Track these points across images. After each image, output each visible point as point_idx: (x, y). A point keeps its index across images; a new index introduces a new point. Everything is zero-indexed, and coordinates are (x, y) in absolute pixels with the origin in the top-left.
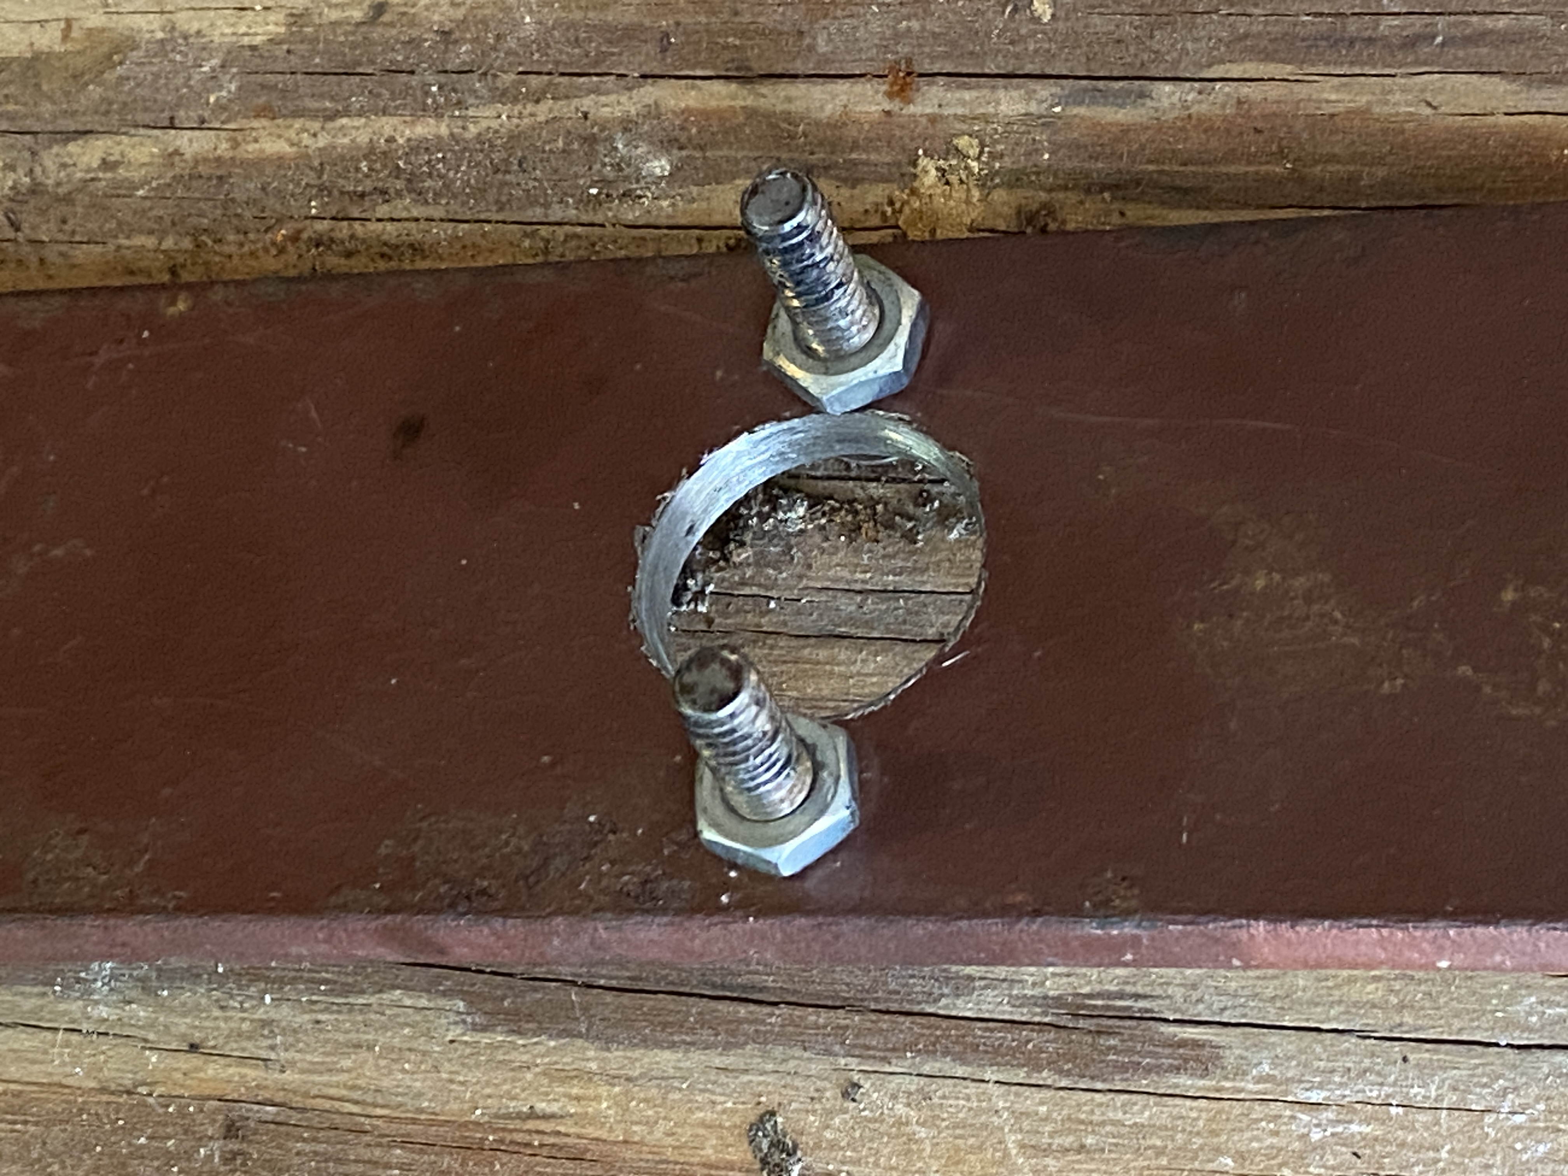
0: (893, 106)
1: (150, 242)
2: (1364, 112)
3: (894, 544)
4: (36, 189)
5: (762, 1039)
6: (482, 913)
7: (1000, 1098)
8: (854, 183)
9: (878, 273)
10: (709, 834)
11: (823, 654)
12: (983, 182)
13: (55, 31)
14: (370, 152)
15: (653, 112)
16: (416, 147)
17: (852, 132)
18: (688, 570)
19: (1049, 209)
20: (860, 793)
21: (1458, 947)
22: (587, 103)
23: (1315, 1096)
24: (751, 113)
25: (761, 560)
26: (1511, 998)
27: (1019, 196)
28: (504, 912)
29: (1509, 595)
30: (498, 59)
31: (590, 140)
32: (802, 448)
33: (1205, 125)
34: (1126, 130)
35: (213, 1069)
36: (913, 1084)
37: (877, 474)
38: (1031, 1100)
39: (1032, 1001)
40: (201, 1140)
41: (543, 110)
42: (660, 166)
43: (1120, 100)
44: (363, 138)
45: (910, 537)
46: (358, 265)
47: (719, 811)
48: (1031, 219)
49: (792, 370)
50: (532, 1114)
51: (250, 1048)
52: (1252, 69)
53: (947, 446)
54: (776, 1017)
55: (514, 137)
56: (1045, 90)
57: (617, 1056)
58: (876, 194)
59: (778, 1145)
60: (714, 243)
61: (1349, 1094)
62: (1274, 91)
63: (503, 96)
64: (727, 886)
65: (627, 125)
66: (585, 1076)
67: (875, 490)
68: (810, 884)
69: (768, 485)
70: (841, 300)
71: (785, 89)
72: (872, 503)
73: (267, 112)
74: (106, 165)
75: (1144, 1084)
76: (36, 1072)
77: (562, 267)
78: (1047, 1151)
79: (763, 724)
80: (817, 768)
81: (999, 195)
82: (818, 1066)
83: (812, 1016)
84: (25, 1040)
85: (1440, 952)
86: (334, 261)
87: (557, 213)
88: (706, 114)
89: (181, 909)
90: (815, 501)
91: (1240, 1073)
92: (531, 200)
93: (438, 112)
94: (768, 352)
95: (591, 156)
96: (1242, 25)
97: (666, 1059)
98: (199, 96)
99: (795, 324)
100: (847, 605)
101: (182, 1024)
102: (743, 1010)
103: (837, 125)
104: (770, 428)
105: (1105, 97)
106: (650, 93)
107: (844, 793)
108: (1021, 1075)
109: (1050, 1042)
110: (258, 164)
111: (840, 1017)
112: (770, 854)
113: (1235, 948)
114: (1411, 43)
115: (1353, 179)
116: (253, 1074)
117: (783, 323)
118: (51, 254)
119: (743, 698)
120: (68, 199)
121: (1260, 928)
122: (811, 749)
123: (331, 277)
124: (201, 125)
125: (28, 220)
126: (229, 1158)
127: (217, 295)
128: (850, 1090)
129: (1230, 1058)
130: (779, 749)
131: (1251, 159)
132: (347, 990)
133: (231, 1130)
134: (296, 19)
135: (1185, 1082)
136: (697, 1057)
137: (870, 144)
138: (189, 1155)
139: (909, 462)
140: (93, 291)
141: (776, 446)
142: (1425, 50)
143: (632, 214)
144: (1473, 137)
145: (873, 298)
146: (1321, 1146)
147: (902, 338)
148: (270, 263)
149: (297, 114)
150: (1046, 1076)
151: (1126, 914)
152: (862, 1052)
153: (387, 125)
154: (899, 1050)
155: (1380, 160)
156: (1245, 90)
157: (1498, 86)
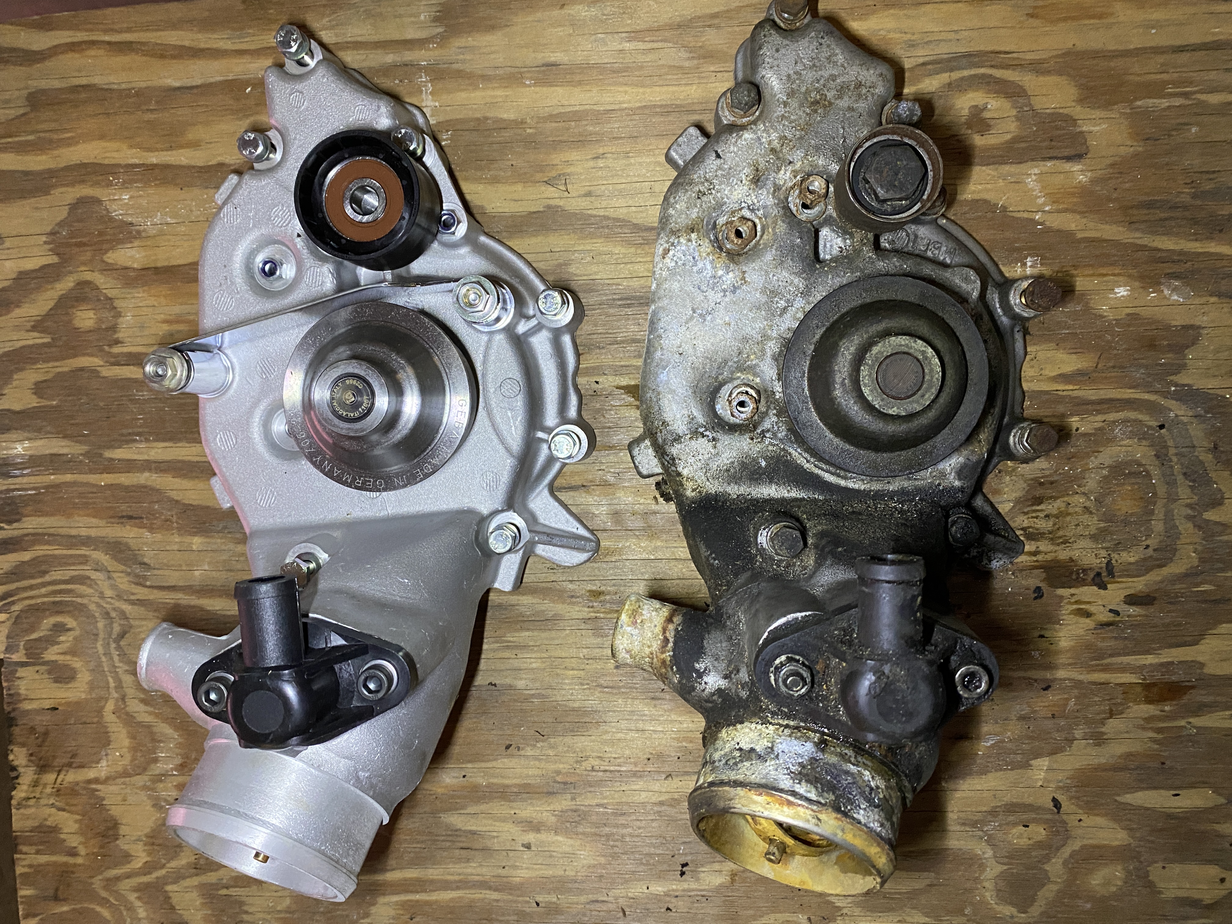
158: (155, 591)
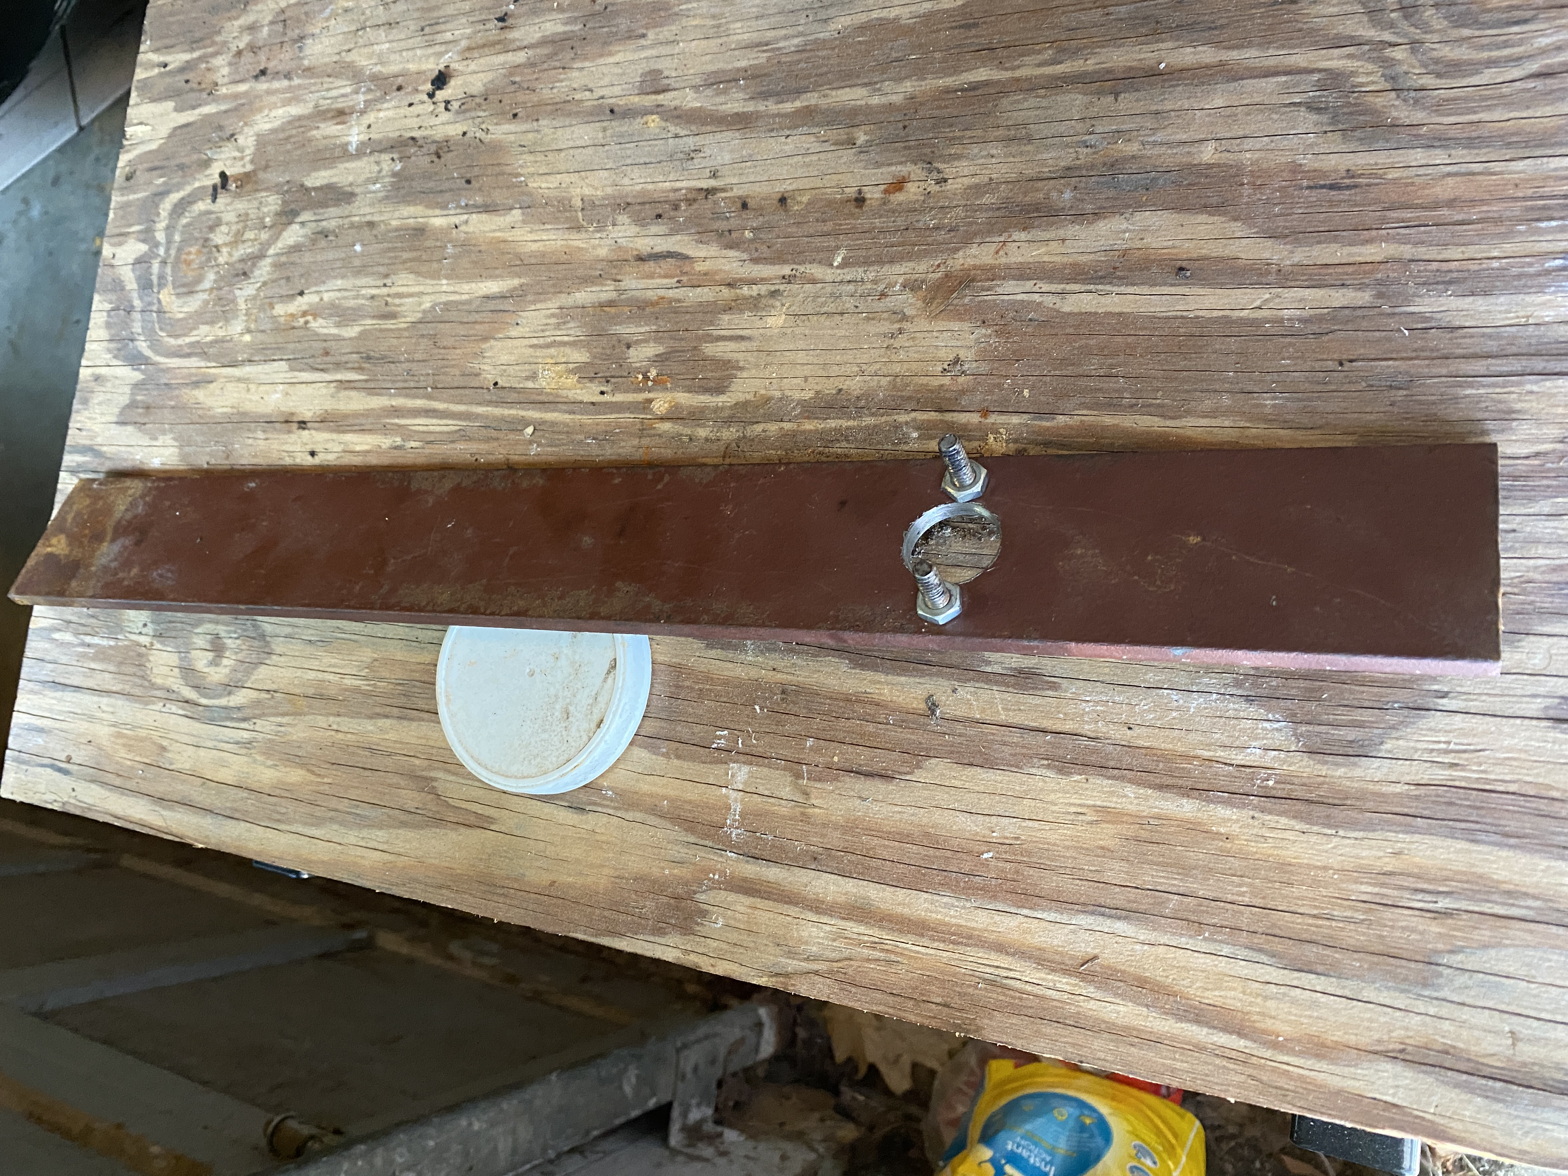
0: (982, 420)
1: (773, 452)
2: (1117, 425)
3: (974, 541)
4: (744, 437)
5: (930, 675)
6: (856, 631)
7: (997, 695)
8: (970, 441)
9: (976, 464)
10: (920, 612)
11: (953, 570)
12: (1007, 441)
13: (752, 395)
14: (835, 429)
15: (914, 420)
16: (847, 428)
17: (970, 427)
18: (916, 546)
19: (1025, 450)
20: (963, 603)
21: (1129, 652)
22: (896, 417)
23: (1088, 699)
24: (942, 421)
25: (937, 544)
26: (1145, 674)
27: (1016, 446)
28: (863, 631)
29: (1150, 558)
30: (871, 404)
31: (897, 427)
32: (951, 512)
33: (1071, 427)
34: (1048, 428)
35: (779, 676)
36: (973, 689)
37: (972, 521)
38: (1006, 696)
39: (1006, 668)
40: (776, 694)
41: (883, 419)
42: (915, 435)
43: (1047, 420)
44: (833, 425)
45: (980, 539)
46: (829, 459)
47: (923, 606)
48: (1020, 452)
49: (949, 490)
50: (866, 692)
51: (789, 670)
52: (1085, 412)
53: (992, 512)
54: (935, 669)
55: (875, 426)
56: (1026, 416)
57: (890, 677)
58: (975, 444)
59: (933, 704)
60: (929, 456)
61: (1097, 698)
62: (1092, 418)
63: (873, 415)
64: (924, 627)
65: (907, 423)
66: (879, 682)
67: (970, 525)
68: (947, 627)
69: (940, 523)
70: (965, 470)
71: (951, 414)
72: (969, 529)
73: (808, 418)
74: (764, 431)
75: (1038, 693)
76: (732, 674)
77: (886, 461)
78: (1010, 710)
79: (937, 581)
80: (951, 596)
81: (1011, 445)
82: (946, 683)
83: (945, 670)
84: (730, 665)
85: (1124, 654)
86: (824, 459)
87: (885, 447)
88: (929, 421)
89: (777, 626)
90: (953, 528)
91: (1066, 691)
92: (878, 443)
93: (854, 418)
94: (943, 485)
95: (896, 432)
96: (1083, 400)
97: (903, 679)
98: (790, 413)
99: (951, 478)
100: (961, 557)
101: (771, 663)
102: (925, 667)
103: (965, 425)
104: (943, 506)
105: (1041, 419)
106: (913, 415)
107: (958, 603)
108: (1003, 689)
109: (1012, 680)
110: (804, 432)
111: (953, 670)
112: (936, 618)
113: (1066, 650)
114: (1132, 406)
115: (1112, 444)
116: (790, 677)
117: (948, 476)
118: (748, 454)
119: (932, 574)
120: (753, 440)
121: (1073, 644)
122: (949, 591)
123: (823, 462)
124: (790, 421)
125: (741, 445)
126: (783, 699)
127: (791, 466)
128: (954, 691)
129: (1063, 686)
130: (940, 589)
131: (1084, 437)
132: (816, 656)
133: (783, 692)
134: (817, 393)
135: (1050, 693)
136: (912, 679)
137: (975, 430)
138: (772, 698)
139: (981, 517)
140: (759, 464)
141: (943, 511)
142: (1135, 408)
143: (906, 448)
144: (1148, 433)
145: (974, 471)
146: (1088, 713)
147: (981, 482)
148: (806, 459)
149: (817, 418)
150: (1011, 689)
151: (1035, 639)
152: (959, 680)
153: (840, 422)
154: (969, 680)
155: (1120, 438)
156: (1083, 418)
157: (1156, 419)
158: (1303, 64)
